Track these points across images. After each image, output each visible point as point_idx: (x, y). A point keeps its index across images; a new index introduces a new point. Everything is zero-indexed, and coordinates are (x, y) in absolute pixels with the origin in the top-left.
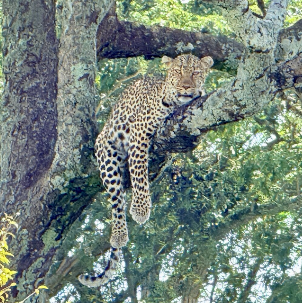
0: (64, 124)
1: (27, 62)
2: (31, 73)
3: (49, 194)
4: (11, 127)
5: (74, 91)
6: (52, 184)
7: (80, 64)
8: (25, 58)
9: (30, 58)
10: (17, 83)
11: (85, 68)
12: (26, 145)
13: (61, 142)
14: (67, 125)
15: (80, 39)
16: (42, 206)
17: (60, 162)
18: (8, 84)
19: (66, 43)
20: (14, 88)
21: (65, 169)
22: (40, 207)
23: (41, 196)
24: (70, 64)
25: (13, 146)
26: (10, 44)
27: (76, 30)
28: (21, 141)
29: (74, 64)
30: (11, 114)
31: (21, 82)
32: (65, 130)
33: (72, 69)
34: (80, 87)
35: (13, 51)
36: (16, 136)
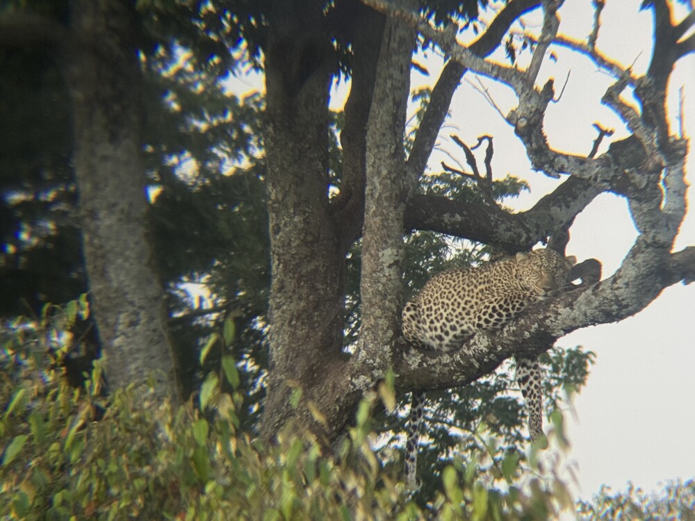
0: (372, 317)
1: (304, 242)
2: (309, 254)
3: (348, 395)
4: (287, 316)
5: (384, 280)
6: (353, 384)
7: (389, 249)
8: (302, 237)
9: (307, 238)
10: (293, 265)
11: (396, 253)
12: (307, 336)
13: (368, 338)
14: (375, 318)
15: (390, 221)
16: (338, 408)
17: (367, 361)
18: (281, 266)
19: (373, 225)
20: (290, 271)
21: (373, 368)
22: (335, 409)
23: (337, 396)
24: (378, 250)
25: (291, 338)
26: (283, 222)
27: (384, 211)
28: (300, 332)
29: (383, 249)
30: (286, 301)
31: (298, 265)
32: (373, 324)
33: (380, 254)
34: (390, 275)
35: (287, 229)
36: (295, 327)
